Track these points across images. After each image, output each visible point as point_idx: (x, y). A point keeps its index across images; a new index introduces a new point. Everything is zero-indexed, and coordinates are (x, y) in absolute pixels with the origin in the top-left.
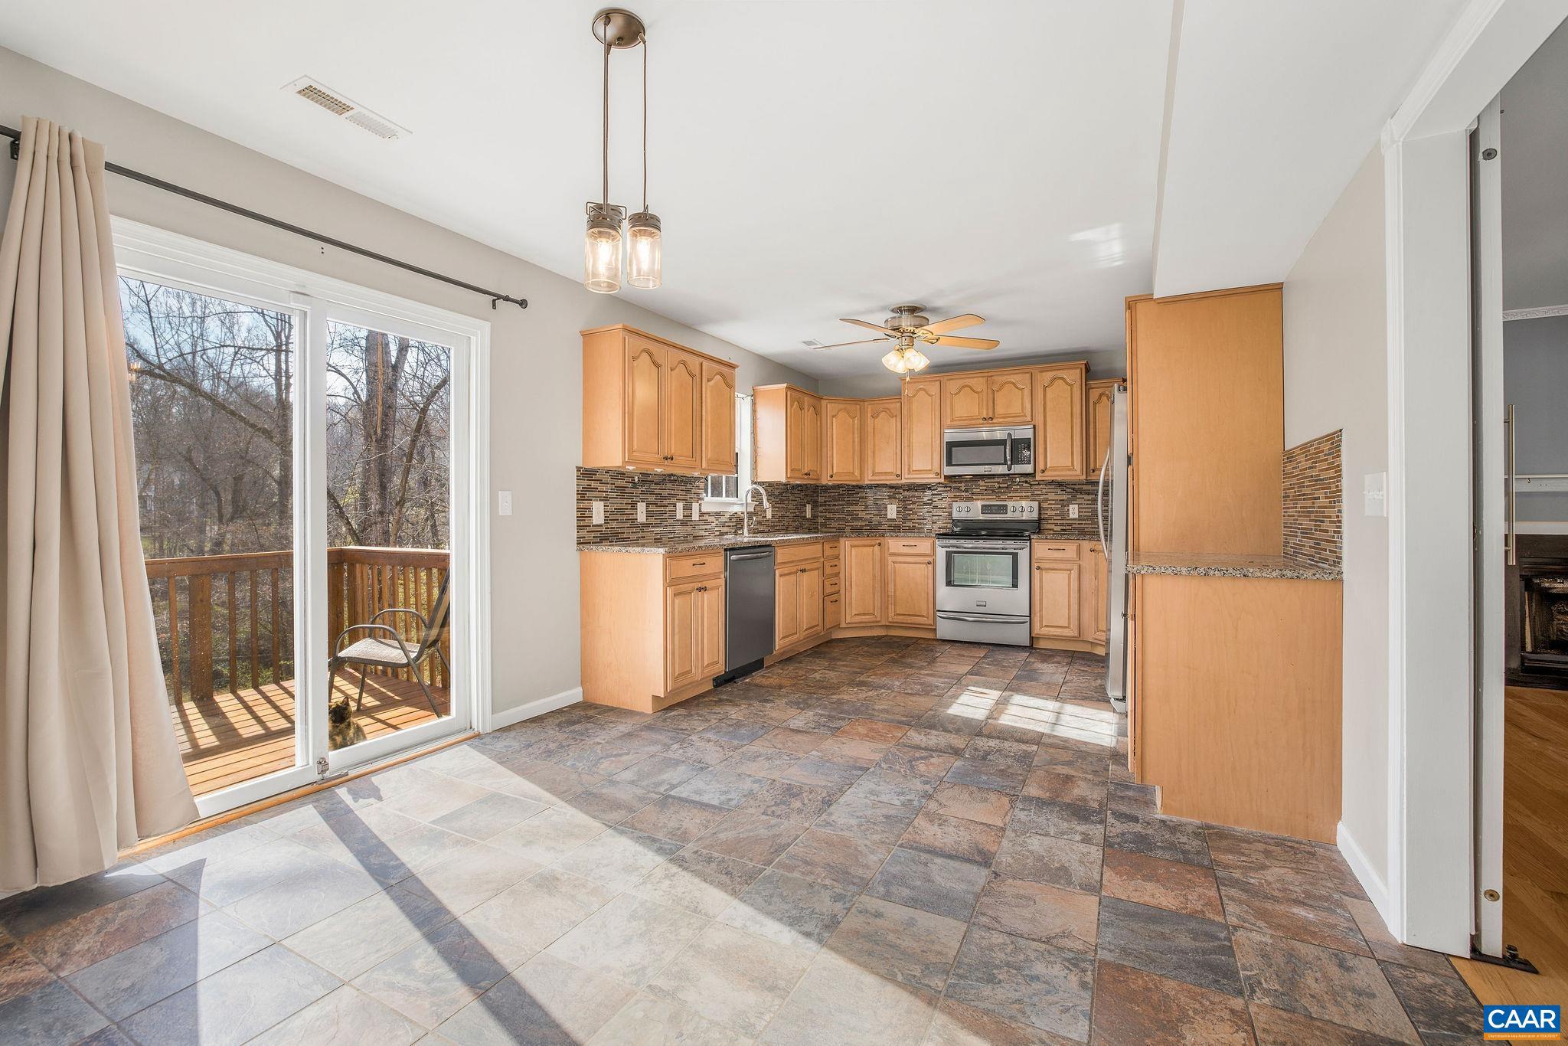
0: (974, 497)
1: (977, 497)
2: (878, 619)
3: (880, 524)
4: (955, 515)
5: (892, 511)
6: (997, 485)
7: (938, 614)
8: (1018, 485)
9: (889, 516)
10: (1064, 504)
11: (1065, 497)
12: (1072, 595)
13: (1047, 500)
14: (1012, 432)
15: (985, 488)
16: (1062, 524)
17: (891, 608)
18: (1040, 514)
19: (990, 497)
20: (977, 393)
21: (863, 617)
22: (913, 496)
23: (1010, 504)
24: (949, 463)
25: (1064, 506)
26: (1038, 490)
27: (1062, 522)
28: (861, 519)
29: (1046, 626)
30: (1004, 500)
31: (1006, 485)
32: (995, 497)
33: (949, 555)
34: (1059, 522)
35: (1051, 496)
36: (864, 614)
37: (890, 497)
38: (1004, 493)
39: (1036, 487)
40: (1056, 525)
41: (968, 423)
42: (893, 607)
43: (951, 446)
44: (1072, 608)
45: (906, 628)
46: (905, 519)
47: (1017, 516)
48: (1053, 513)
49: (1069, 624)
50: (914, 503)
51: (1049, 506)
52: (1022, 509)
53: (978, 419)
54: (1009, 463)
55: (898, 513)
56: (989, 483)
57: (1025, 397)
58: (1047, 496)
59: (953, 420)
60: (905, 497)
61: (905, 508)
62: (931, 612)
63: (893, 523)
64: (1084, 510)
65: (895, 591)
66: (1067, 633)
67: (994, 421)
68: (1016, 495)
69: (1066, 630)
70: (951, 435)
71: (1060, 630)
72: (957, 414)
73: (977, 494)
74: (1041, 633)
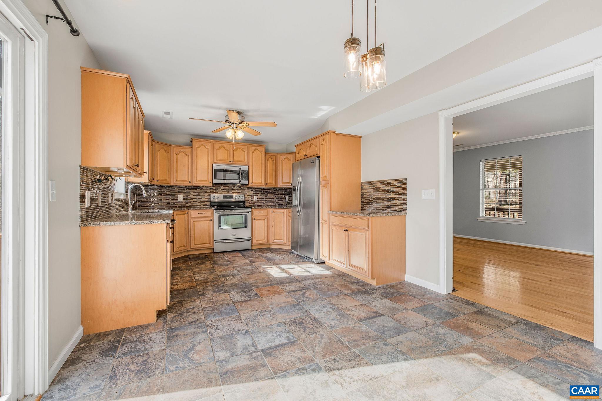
0: (219, 192)
1: (220, 192)
2: (187, 248)
3: (174, 204)
4: (212, 200)
5: (180, 198)
6: (228, 188)
7: (215, 241)
8: (236, 188)
9: (179, 200)
10: (252, 195)
11: (253, 193)
12: (265, 228)
13: (247, 194)
14: (241, 168)
15: (223, 189)
16: (252, 203)
17: (192, 242)
18: (245, 199)
19: (225, 192)
20: (227, 150)
21: (181, 248)
22: (192, 191)
23: (234, 195)
24: (215, 178)
25: (252, 197)
26: (243, 190)
27: (252, 202)
28: (163, 202)
29: (257, 240)
30: (231, 194)
31: (231, 188)
32: (227, 193)
33: (220, 216)
34: (251, 202)
35: (248, 193)
36: (181, 247)
37: (179, 192)
38: (231, 191)
39: (243, 189)
40: (250, 203)
41: (223, 162)
42: (193, 241)
43: (216, 171)
44: (265, 233)
45: (197, 250)
46: (187, 202)
47: (237, 200)
48: (249, 199)
49: (264, 238)
50: (192, 194)
51: (247, 196)
52: (238, 197)
53: (227, 161)
54: (240, 179)
55: (184, 199)
56: (225, 187)
57: (245, 155)
58: (247, 193)
59: (216, 160)
60: (187, 192)
61: (187, 197)
62: (212, 241)
63: (181, 204)
64: (259, 198)
65: (194, 235)
66: (264, 242)
67: (234, 162)
68: (235, 192)
69: (263, 241)
70: (216, 167)
71: (262, 241)
72: (219, 158)
73: (220, 191)
74: (256, 243)
